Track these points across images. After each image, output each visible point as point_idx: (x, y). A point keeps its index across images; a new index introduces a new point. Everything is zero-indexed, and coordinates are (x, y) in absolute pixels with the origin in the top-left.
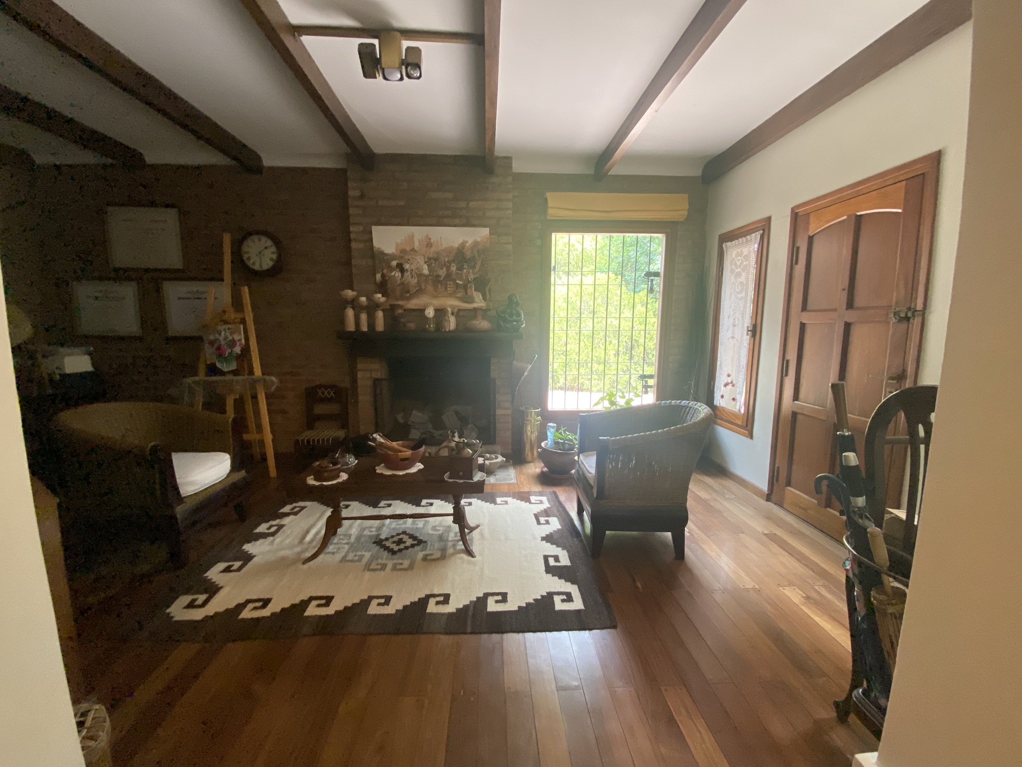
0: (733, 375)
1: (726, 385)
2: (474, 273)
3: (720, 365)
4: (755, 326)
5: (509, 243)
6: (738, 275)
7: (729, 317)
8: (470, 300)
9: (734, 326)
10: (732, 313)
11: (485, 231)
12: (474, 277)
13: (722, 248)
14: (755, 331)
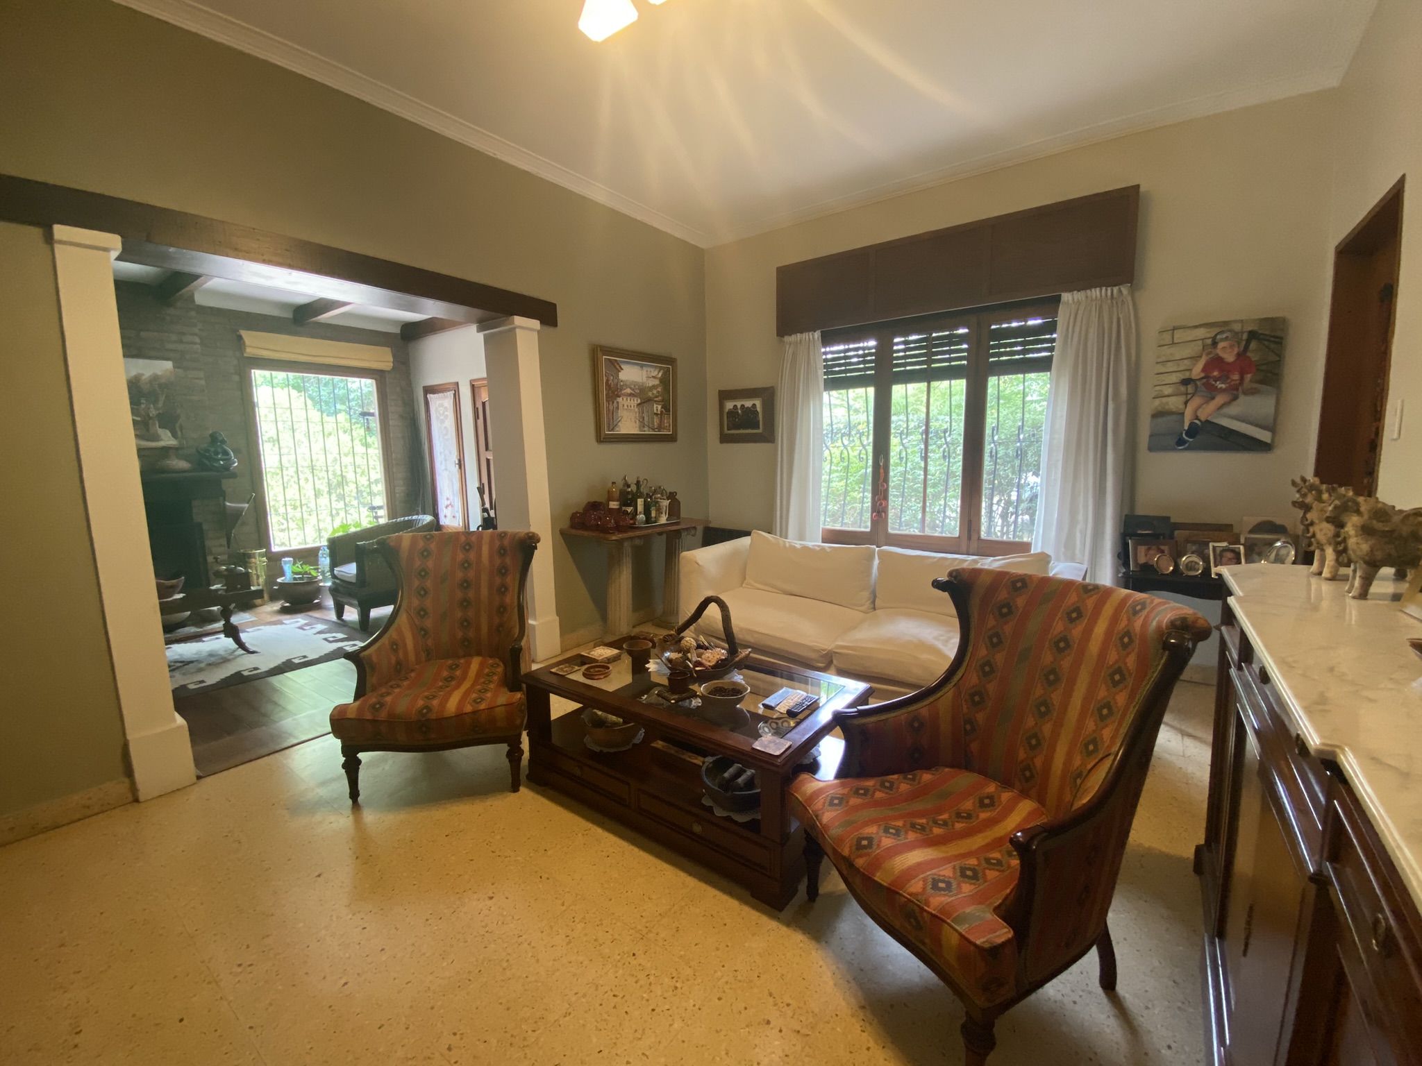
0: (451, 498)
1: (447, 507)
2: (157, 409)
3: (441, 492)
4: (460, 460)
5: (200, 379)
6: (442, 422)
7: (441, 453)
8: (156, 438)
9: (446, 460)
10: (442, 451)
11: (168, 365)
12: (157, 412)
13: (427, 398)
14: (461, 464)
